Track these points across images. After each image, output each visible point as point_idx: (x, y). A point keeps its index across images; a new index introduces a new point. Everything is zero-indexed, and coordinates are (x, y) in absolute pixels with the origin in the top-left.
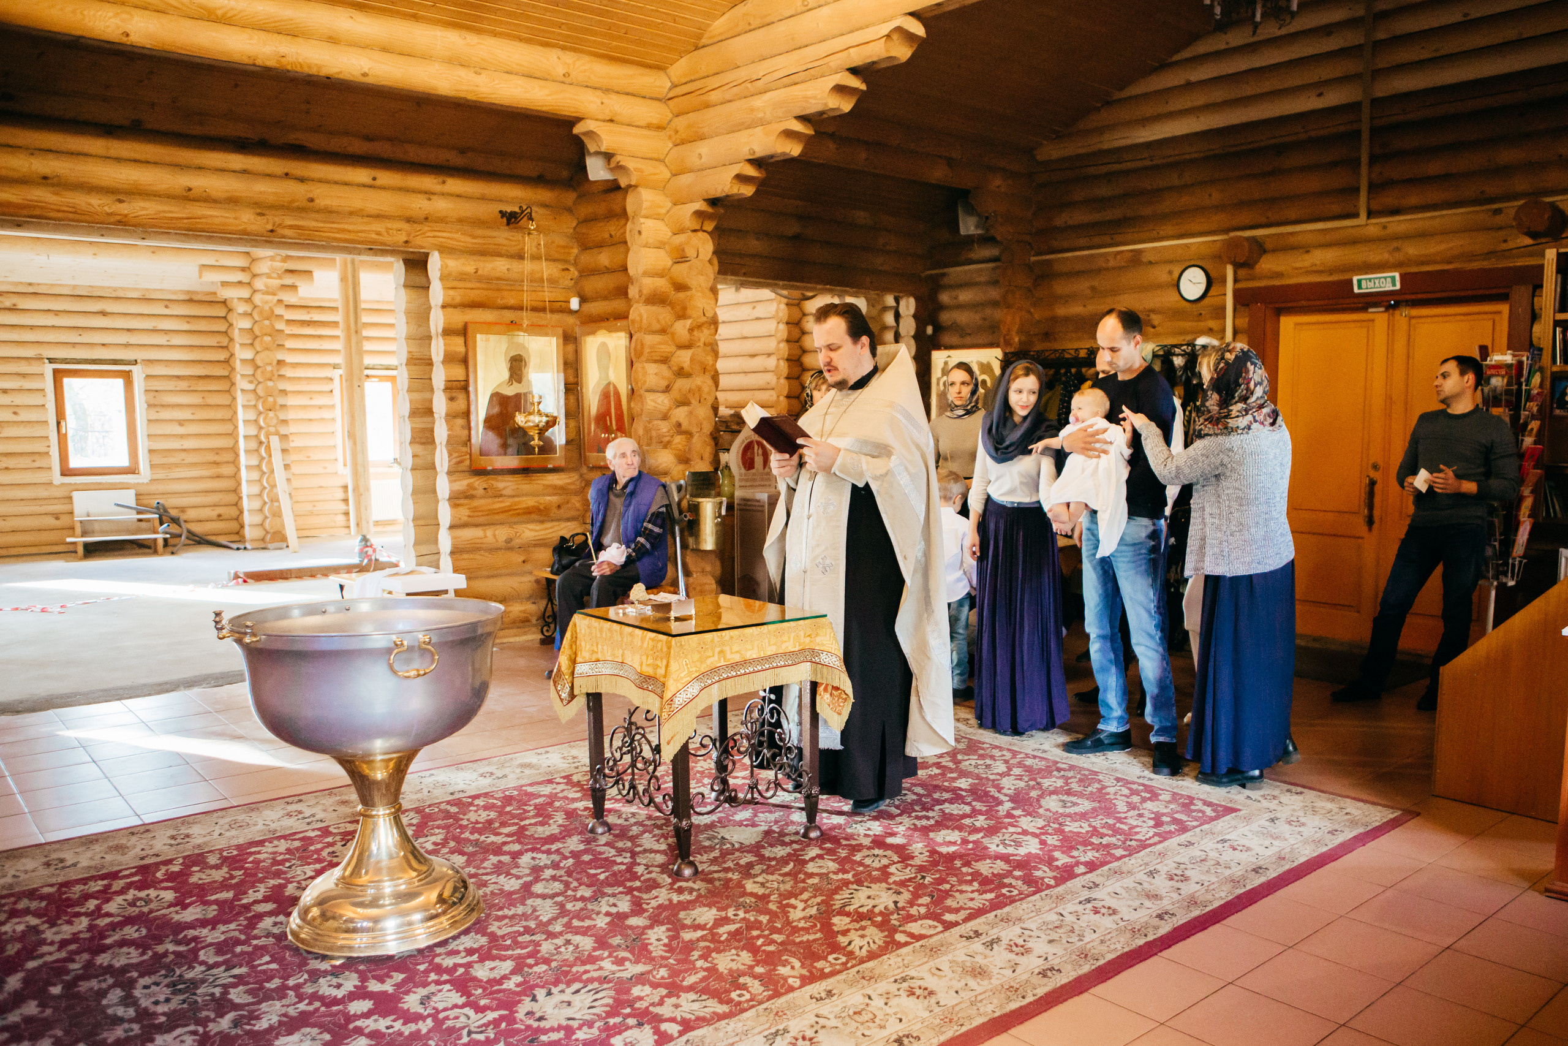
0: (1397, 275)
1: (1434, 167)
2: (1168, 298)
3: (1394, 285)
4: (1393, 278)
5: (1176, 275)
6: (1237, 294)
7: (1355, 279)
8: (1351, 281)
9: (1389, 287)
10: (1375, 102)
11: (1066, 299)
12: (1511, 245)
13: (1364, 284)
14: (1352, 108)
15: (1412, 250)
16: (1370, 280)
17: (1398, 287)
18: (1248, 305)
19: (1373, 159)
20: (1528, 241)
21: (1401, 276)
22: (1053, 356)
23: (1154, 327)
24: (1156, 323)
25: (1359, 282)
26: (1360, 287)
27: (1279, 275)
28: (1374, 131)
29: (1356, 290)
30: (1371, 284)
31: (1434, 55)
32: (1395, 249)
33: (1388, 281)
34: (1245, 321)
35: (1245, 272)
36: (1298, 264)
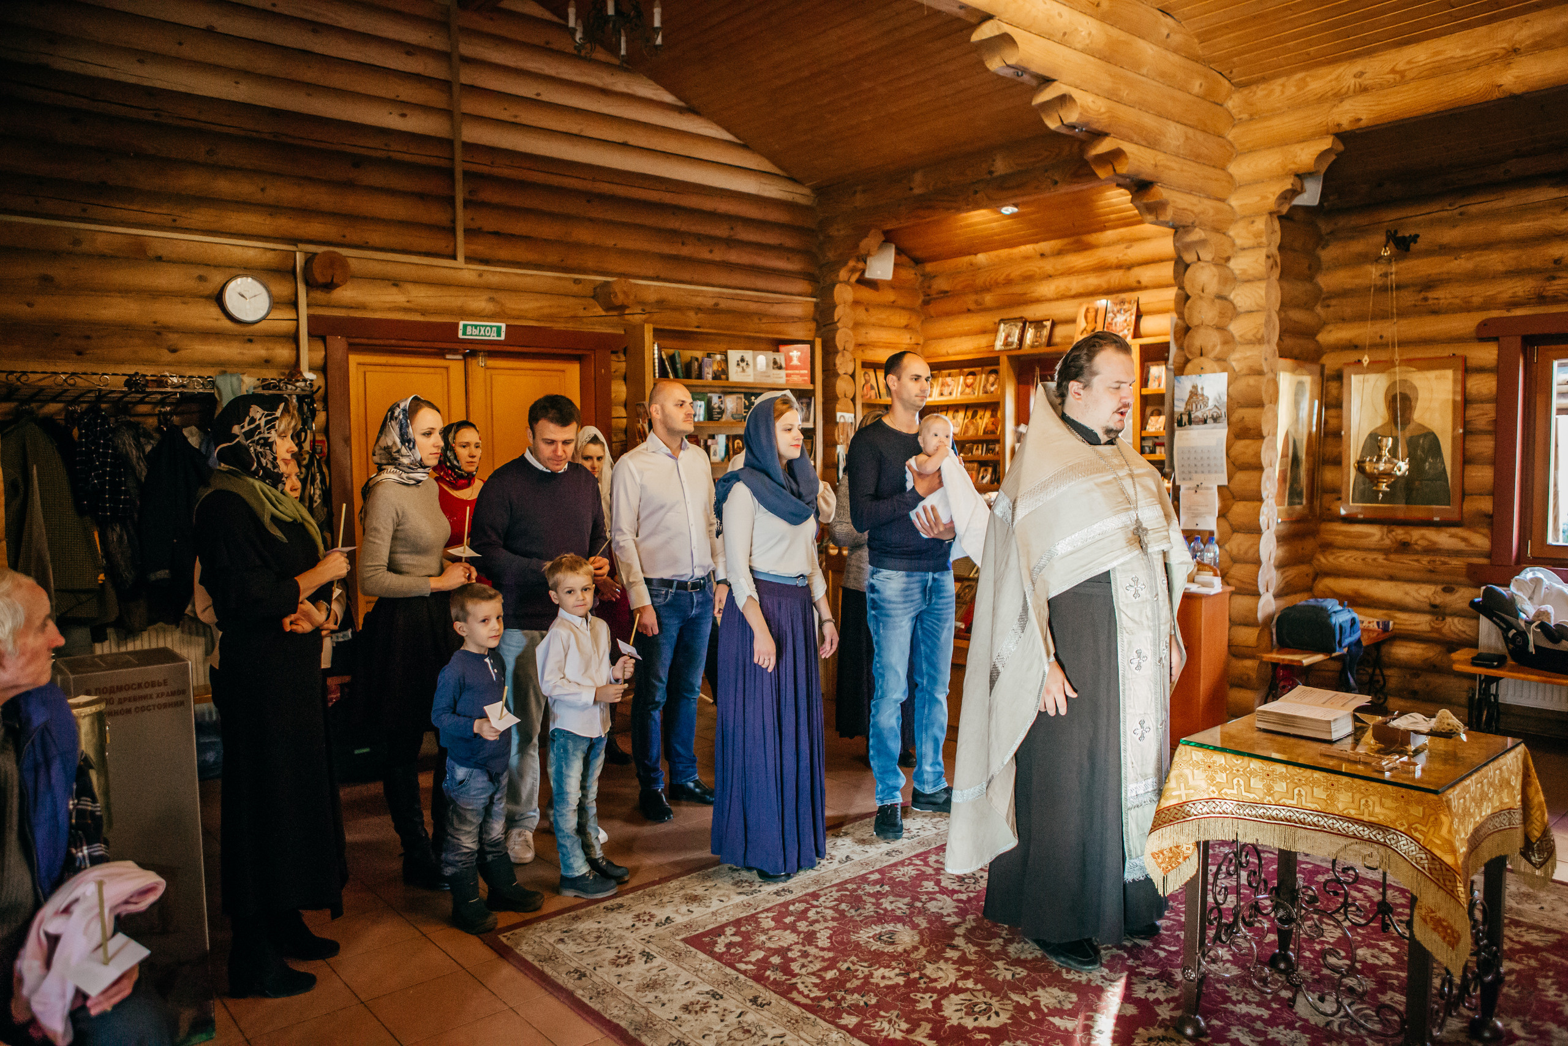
0: (503, 326)
1: (523, 227)
3: (499, 335)
4: (499, 329)
6: (310, 319)
7: (461, 323)
8: (457, 325)
9: (493, 337)
10: (466, 145)
12: (589, 312)
13: (469, 329)
14: (442, 142)
15: (509, 303)
16: (476, 327)
17: (503, 337)
18: (323, 337)
20: (601, 312)
21: (507, 327)
24: (172, 344)
25: (465, 326)
26: (464, 333)
27: (363, 307)
29: (460, 335)
30: (476, 332)
32: (491, 299)
33: (493, 331)
34: (319, 355)
35: (319, 296)
36: (388, 298)
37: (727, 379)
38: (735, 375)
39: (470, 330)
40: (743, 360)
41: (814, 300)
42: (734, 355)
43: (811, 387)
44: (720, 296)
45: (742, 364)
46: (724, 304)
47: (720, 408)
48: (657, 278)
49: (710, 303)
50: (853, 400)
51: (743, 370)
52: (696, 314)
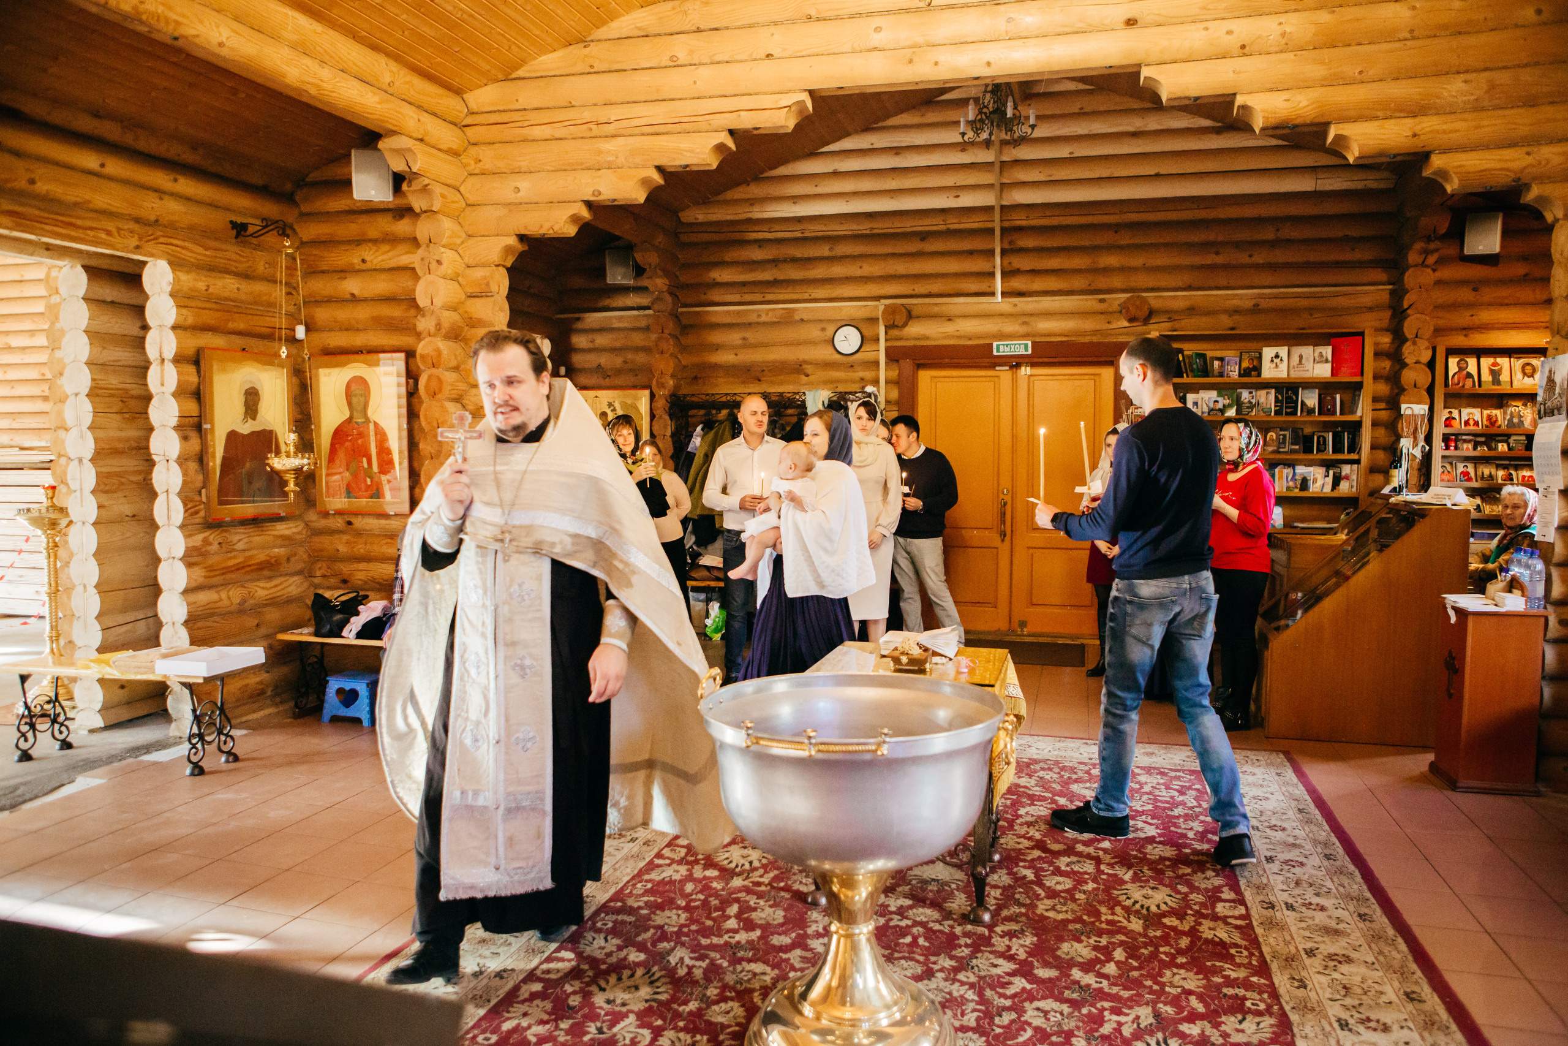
0: (1029, 343)
1: (1054, 263)
2: (824, 353)
3: (1026, 350)
4: (1026, 346)
5: (829, 333)
6: (887, 349)
7: (995, 344)
8: (991, 345)
9: (1022, 352)
10: (1003, 207)
11: (716, 348)
12: (1114, 326)
14: (989, 209)
15: (1045, 326)
16: (1007, 345)
17: (1030, 352)
18: (897, 361)
19: (1004, 252)
20: (1126, 324)
21: (1034, 344)
22: (724, 399)
23: (807, 376)
24: (809, 372)
25: (998, 346)
26: (998, 351)
27: (927, 338)
28: (1004, 230)
29: (995, 353)
30: (1007, 349)
31: (1048, 179)
32: (1025, 323)
33: (1022, 348)
34: (894, 374)
35: (895, 332)
36: (942, 330)
37: (1259, 375)
38: (1269, 372)
39: (1002, 348)
40: (1277, 356)
41: (1390, 287)
42: (1268, 352)
43: (1357, 379)
44: (1261, 296)
45: (1277, 361)
46: (1264, 304)
47: (1250, 402)
48: (1189, 288)
49: (1248, 304)
50: (1431, 390)
51: (1277, 366)
52: (1230, 316)
